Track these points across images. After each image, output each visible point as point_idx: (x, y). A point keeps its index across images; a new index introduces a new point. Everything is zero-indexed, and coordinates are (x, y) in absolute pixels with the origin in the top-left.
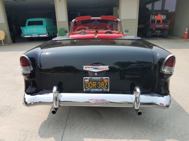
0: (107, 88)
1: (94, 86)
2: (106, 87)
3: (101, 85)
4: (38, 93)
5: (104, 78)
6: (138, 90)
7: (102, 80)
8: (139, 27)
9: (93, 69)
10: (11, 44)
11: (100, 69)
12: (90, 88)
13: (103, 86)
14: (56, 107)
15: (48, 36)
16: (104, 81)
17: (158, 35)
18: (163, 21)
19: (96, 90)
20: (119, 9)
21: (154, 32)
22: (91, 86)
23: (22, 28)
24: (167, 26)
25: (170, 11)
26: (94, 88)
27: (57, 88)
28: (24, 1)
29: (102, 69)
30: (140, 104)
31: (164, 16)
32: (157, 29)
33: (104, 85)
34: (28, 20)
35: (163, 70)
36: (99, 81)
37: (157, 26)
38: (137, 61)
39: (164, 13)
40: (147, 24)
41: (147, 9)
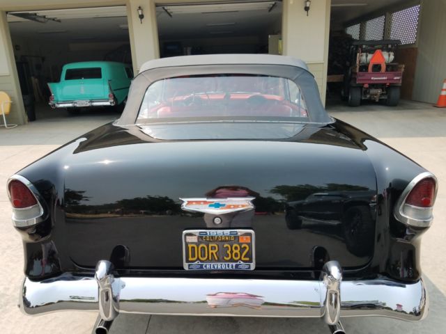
0: (247, 259)
1: (212, 254)
2: (245, 257)
3: (232, 252)
4: (61, 277)
5: (241, 231)
6: (335, 270)
7: (235, 237)
8: (331, 81)
9: (210, 206)
10: (25, 124)
11: (229, 207)
12: (201, 261)
13: (236, 255)
14: (106, 319)
15: (113, 105)
16: (241, 241)
17: (377, 101)
18: (388, 66)
19: (220, 266)
20: (281, 39)
21: (366, 93)
22: (203, 256)
23: (51, 86)
24: (398, 78)
25: (403, 43)
26: (213, 260)
27: (107, 265)
28: (58, 23)
29: (235, 206)
30: (342, 307)
31: (389, 55)
32: (374, 85)
33: (241, 252)
34: (67, 67)
35: (403, 215)
36: (225, 241)
37: (372, 78)
38: (328, 184)
39: (390, 46)
40: (350, 73)
41: (350, 39)
